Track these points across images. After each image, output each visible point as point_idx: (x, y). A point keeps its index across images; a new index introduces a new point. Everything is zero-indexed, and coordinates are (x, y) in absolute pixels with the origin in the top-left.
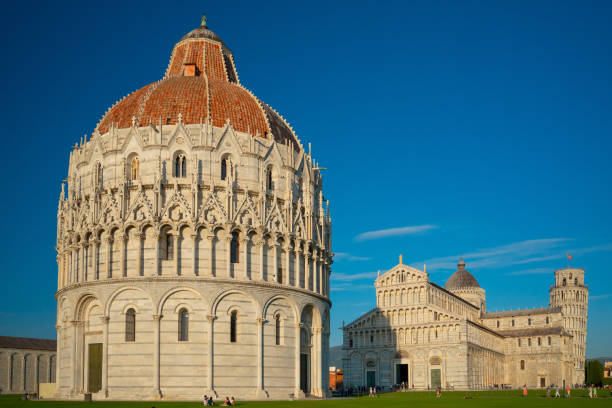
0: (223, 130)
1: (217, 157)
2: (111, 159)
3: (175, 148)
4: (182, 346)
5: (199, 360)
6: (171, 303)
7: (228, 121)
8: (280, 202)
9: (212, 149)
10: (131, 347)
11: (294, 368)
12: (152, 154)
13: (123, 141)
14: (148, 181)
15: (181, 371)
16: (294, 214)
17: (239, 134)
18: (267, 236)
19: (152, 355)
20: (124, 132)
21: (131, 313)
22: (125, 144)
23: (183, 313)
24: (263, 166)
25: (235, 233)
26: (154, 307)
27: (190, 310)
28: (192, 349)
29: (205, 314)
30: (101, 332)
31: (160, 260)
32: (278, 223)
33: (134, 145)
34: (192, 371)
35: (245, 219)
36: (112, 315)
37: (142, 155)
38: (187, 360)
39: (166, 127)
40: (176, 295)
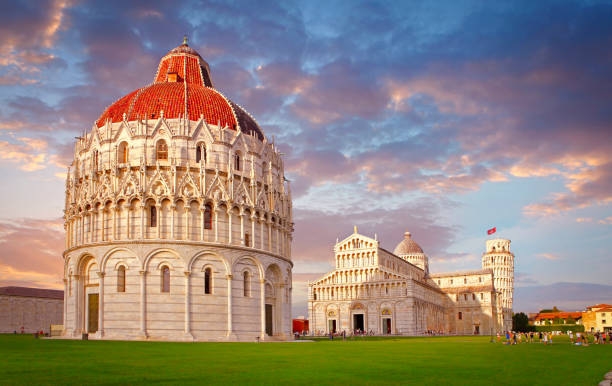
0: (198, 123)
1: (193, 145)
2: (106, 147)
3: (158, 137)
4: (164, 297)
5: (178, 308)
6: (155, 262)
7: (202, 116)
8: (247, 180)
9: (189, 139)
10: (121, 297)
11: (260, 315)
12: (139, 142)
13: (116, 132)
14: (135, 163)
15: (162, 316)
16: (259, 191)
17: (212, 126)
18: (236, 208)
19: (139, 303)
20: (117, 125)
21: (122, 269)
22: (118, 134)
23: (165, 269)
24: (231, 152)
25: (209, 205)
26: (140, 265)
27: (170, 267)
28: (173, 299)
29: (183, 270)
30: (97, 285)
31: (147, 226)
32: (244, 198)
33: (125, 136)
34: (173, 317)
35: (216, 194)
36: (106, 270)
37: (131, 143)
38: (168, 308)
39: (150, 122)
40: (159, 255)
